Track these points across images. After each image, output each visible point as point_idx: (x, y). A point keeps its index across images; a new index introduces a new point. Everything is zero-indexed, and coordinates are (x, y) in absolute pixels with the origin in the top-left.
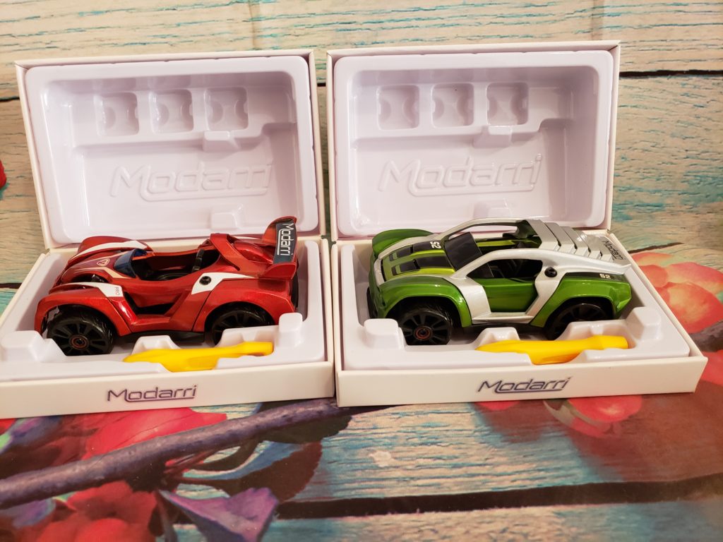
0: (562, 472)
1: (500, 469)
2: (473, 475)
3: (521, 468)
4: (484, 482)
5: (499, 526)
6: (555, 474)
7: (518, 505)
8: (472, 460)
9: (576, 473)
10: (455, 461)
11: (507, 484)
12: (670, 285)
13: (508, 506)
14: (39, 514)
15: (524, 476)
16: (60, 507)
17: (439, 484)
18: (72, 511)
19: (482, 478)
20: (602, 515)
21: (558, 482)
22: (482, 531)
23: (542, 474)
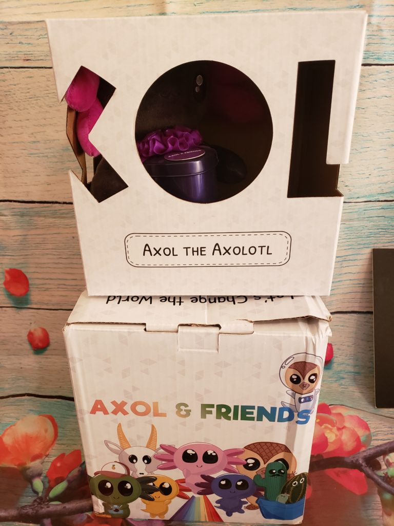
12: (344, 427)
14: (82, 519)
16: (89, 517)
18: (93, 520)
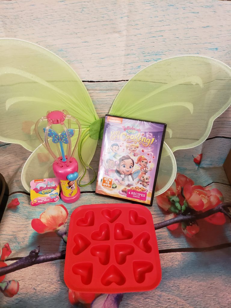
0: (183, 245)
1: (173, 244)
2: (168, 245)
3: (176, 244)
4: (170, 247)
5: (172, 256)
6: (182, 245)
7: (175, 252)
8: (168, 242)
9: (186, 245)
10: (165, 242)
11: (174, 247)
13: (174, 252)
15: (177, 246)
17: (162, 248)
19: (169, 246)
20: (189, 254)
21: (183, 247)
22: (169, 257)
23: (180, 245)
